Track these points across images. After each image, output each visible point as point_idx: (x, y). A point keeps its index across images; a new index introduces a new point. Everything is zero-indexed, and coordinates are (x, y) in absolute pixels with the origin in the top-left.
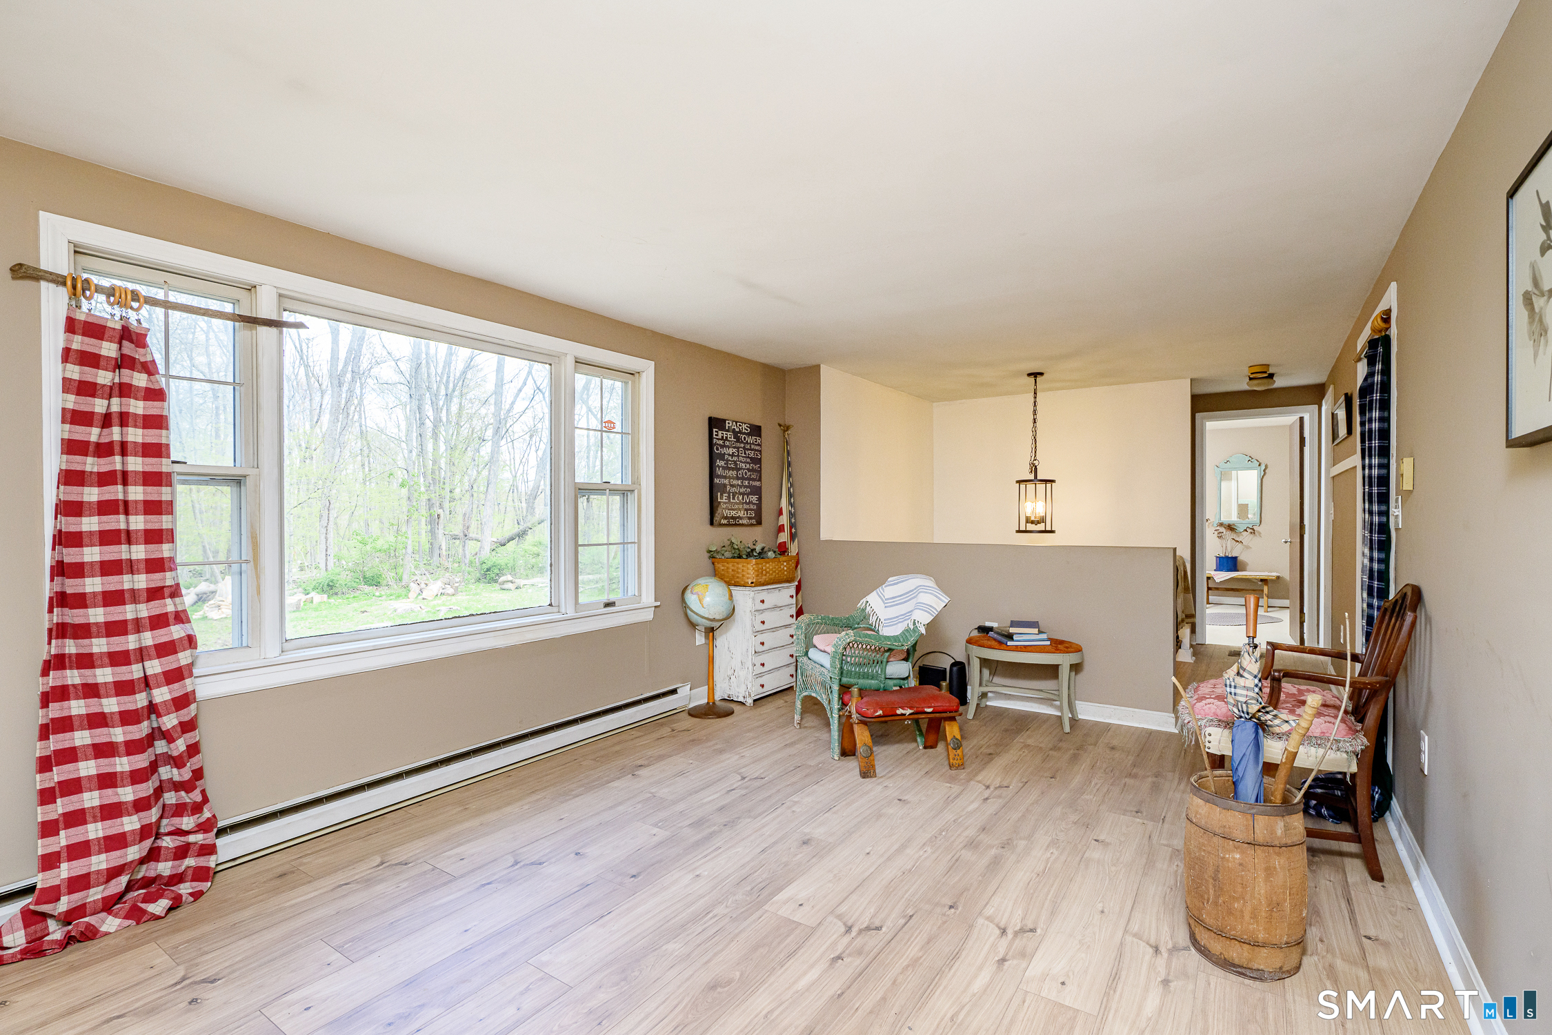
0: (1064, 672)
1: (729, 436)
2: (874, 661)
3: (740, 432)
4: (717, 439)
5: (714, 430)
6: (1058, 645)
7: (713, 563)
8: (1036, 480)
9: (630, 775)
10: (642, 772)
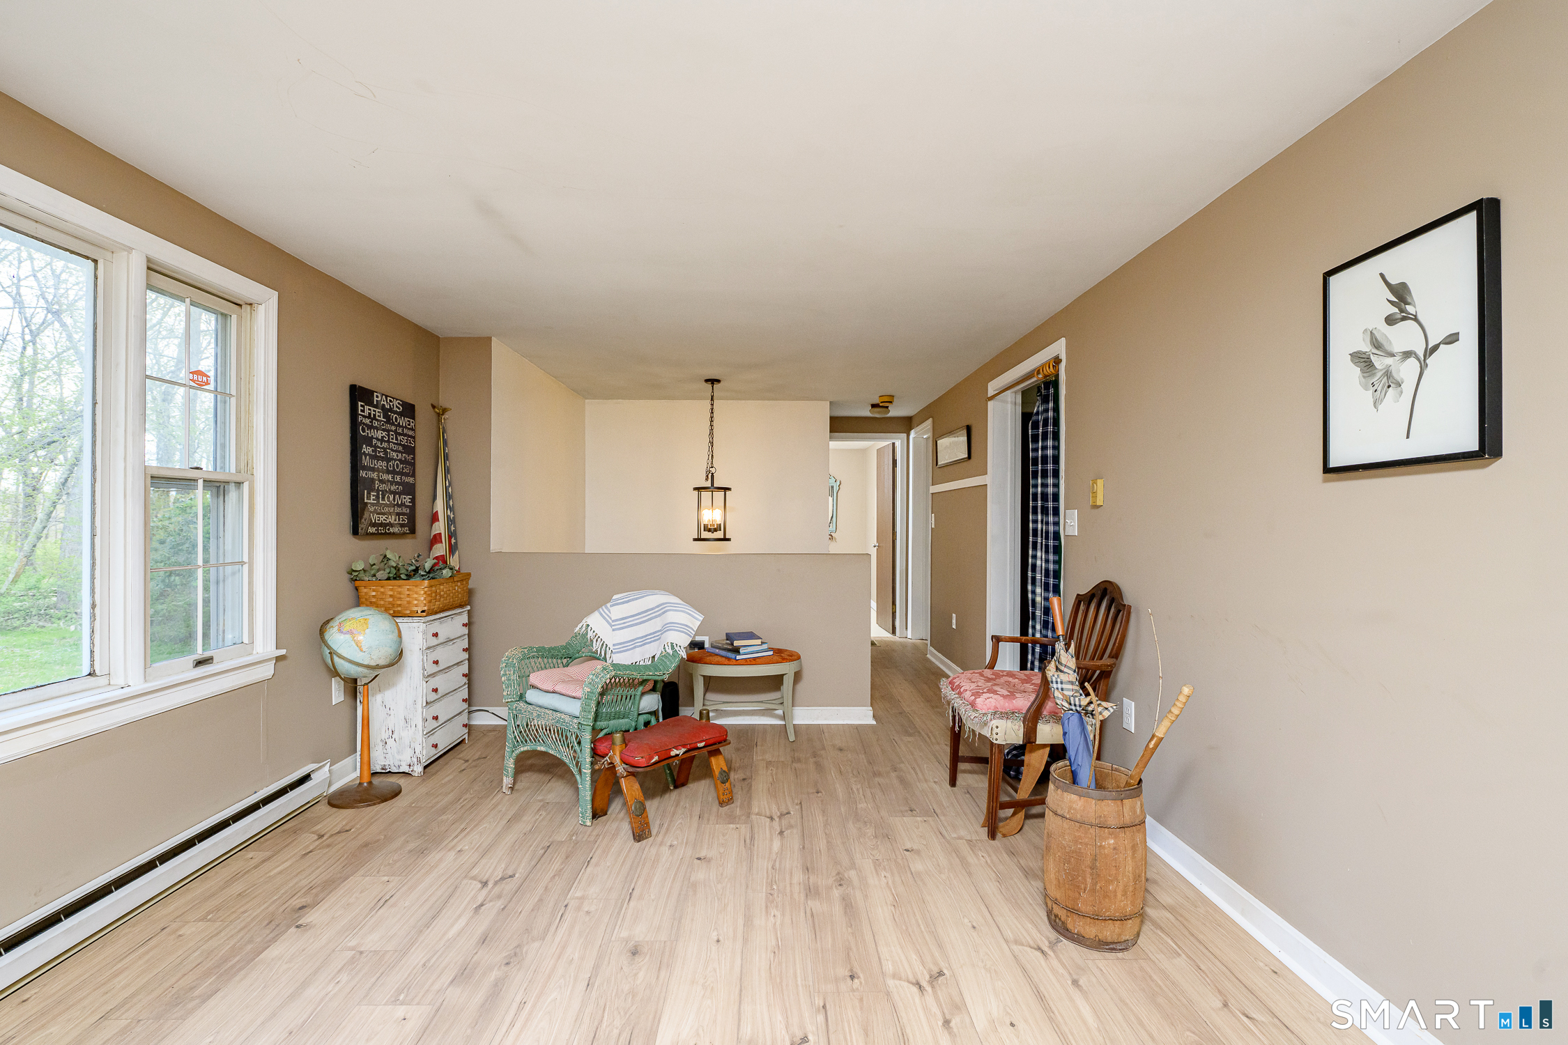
0: (788, 682)
1: (377, 414)
2: (622, 696)
3: (391, 410)
4: (364, 416)
5: (360, 403)
6: (781, 655)
7: (357, 589)
8: (713, 488)
9: (293, 930)
10: (310, 917)
